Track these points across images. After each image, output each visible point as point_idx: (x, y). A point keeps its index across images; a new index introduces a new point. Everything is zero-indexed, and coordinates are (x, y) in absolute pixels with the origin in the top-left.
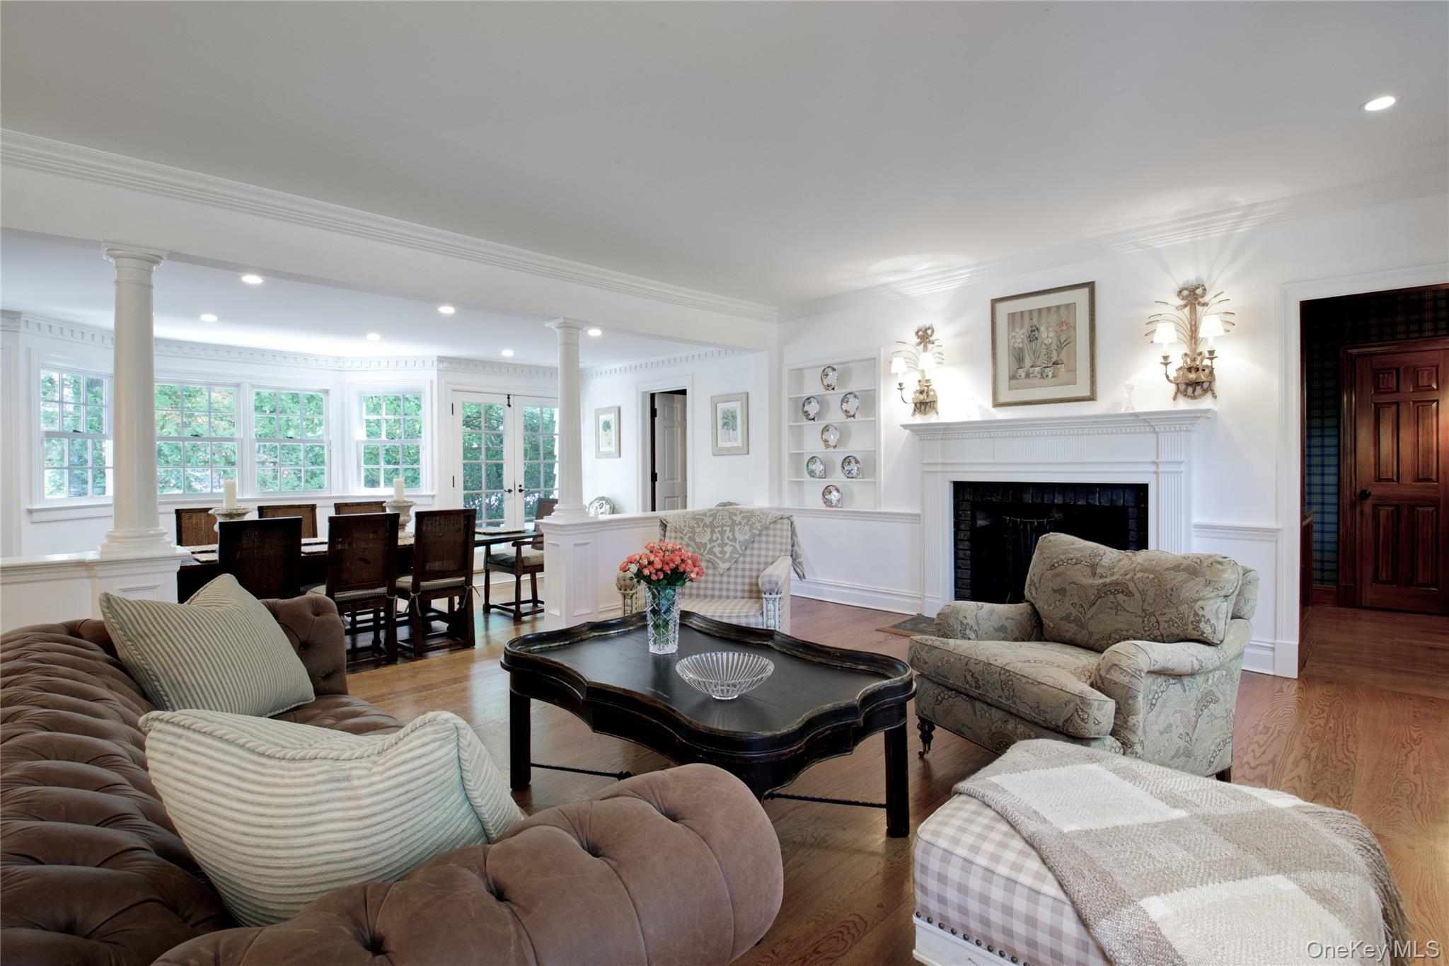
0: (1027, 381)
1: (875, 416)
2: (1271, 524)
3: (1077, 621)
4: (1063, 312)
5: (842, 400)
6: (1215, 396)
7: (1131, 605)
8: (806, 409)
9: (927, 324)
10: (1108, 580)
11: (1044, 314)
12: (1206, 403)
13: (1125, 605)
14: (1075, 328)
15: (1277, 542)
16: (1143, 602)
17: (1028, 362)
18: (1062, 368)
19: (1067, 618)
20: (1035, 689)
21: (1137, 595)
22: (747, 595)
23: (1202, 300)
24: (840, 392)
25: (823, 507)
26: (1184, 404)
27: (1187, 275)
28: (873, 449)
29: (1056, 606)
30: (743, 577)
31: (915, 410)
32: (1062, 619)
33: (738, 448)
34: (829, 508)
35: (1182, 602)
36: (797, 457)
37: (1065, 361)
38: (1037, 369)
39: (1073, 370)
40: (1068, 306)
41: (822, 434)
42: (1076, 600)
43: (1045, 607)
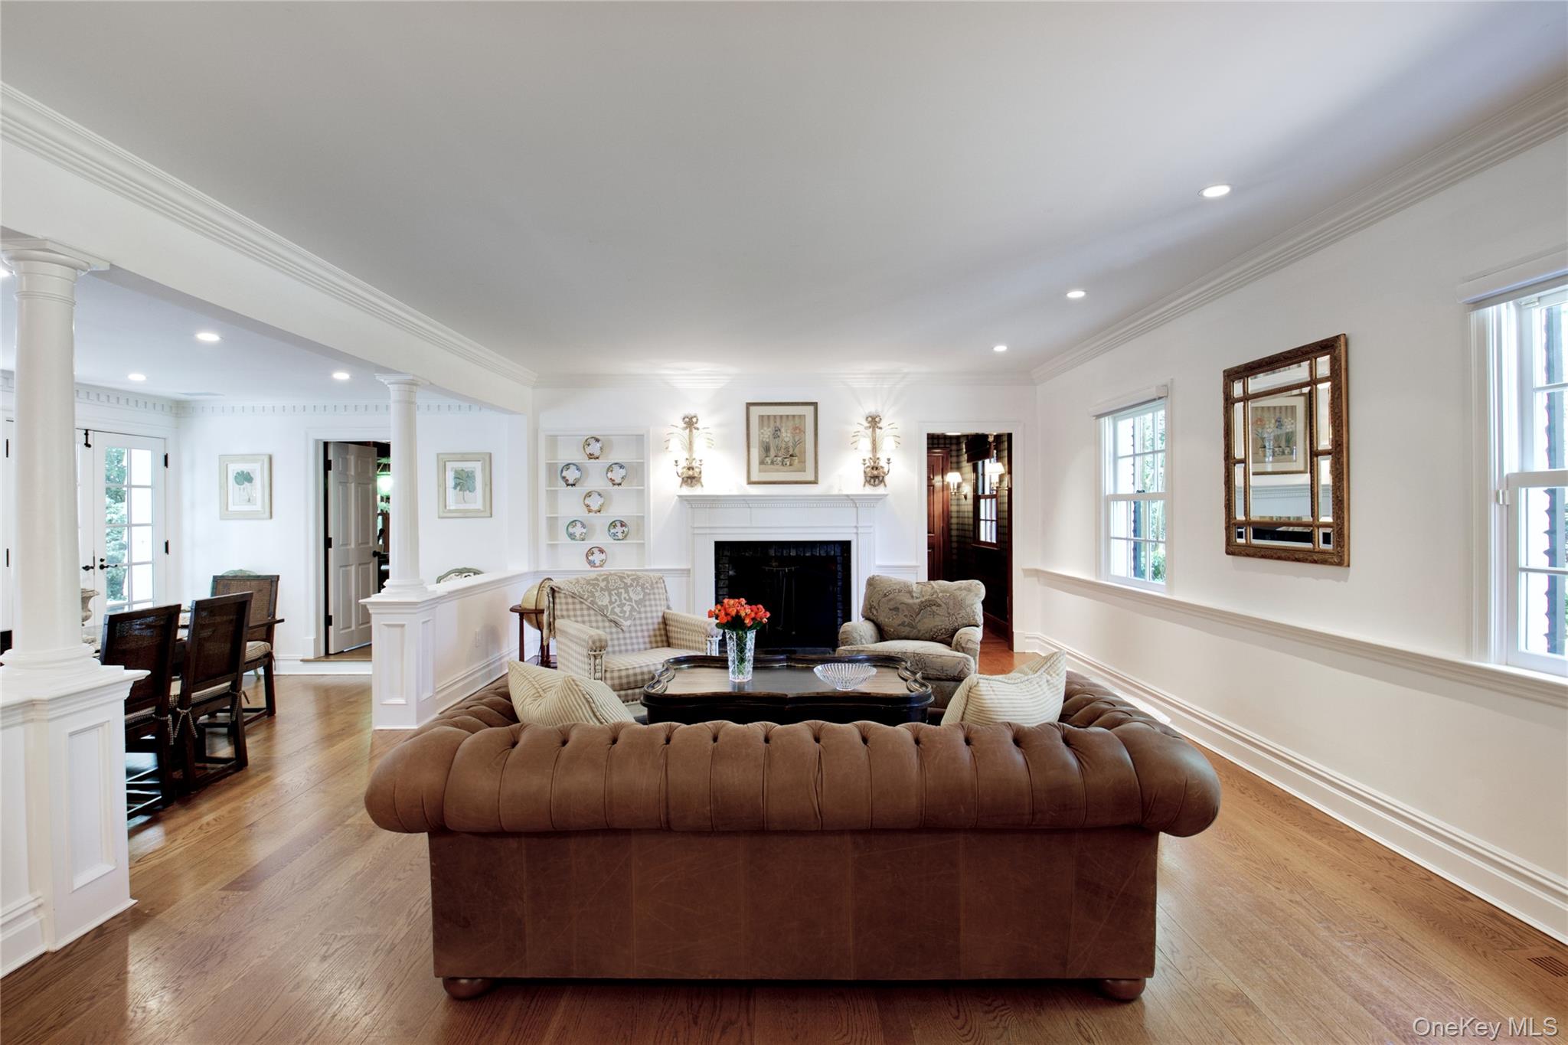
0: (772, 466)
1: (643, 486)
2: (914, 563)
3: (910, 625)
4: (797, 420)
5: (608, 469)
6: (885, 485)
7: (942, 611)
8: (564, 474)
9: (692, 413)
10: (923, 600)
11: (784, 419)
12: (880, 490)
13: (938, 612)
14: (804, 432)
15: (917, 573)
16: (948, 608)
17: (772, 453)
18: (796, 460)
19: (903, 624)
20: (939, 660)
21: (943, 605)
22: (648, 646)
23: (879, 425)
24: (603, 462)
25: (588, 567)
26: (869, 490)
27: (871, 408)
28: (642, 514)
29: (894, 619)
30: (642, 631)
31: (682, 483)
32: (899, 625)
33: (478, 511)
34: (593, 569)
35: (968, 606)
36: (552, 521)
37: (798, 454)
38: (779, 459)
39: (803, 462)
40: (800, 416)
41: (585, 499)
42: (906, 613)
43: (886, 620)
